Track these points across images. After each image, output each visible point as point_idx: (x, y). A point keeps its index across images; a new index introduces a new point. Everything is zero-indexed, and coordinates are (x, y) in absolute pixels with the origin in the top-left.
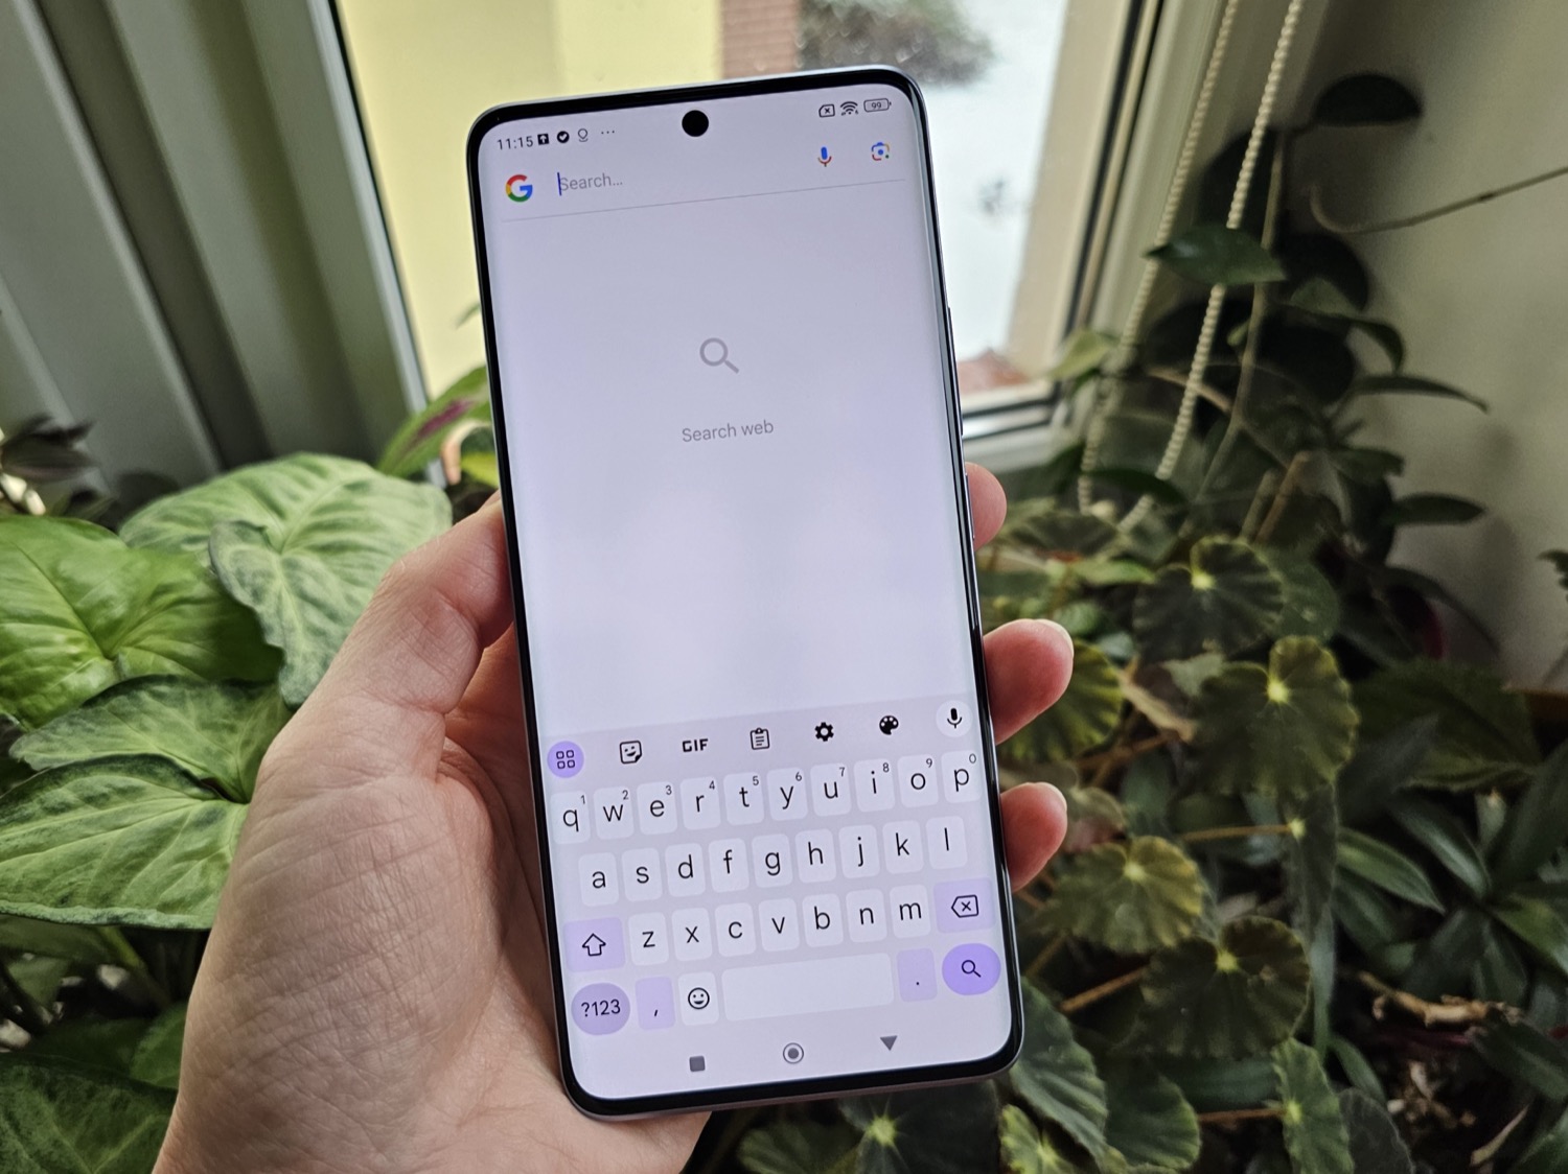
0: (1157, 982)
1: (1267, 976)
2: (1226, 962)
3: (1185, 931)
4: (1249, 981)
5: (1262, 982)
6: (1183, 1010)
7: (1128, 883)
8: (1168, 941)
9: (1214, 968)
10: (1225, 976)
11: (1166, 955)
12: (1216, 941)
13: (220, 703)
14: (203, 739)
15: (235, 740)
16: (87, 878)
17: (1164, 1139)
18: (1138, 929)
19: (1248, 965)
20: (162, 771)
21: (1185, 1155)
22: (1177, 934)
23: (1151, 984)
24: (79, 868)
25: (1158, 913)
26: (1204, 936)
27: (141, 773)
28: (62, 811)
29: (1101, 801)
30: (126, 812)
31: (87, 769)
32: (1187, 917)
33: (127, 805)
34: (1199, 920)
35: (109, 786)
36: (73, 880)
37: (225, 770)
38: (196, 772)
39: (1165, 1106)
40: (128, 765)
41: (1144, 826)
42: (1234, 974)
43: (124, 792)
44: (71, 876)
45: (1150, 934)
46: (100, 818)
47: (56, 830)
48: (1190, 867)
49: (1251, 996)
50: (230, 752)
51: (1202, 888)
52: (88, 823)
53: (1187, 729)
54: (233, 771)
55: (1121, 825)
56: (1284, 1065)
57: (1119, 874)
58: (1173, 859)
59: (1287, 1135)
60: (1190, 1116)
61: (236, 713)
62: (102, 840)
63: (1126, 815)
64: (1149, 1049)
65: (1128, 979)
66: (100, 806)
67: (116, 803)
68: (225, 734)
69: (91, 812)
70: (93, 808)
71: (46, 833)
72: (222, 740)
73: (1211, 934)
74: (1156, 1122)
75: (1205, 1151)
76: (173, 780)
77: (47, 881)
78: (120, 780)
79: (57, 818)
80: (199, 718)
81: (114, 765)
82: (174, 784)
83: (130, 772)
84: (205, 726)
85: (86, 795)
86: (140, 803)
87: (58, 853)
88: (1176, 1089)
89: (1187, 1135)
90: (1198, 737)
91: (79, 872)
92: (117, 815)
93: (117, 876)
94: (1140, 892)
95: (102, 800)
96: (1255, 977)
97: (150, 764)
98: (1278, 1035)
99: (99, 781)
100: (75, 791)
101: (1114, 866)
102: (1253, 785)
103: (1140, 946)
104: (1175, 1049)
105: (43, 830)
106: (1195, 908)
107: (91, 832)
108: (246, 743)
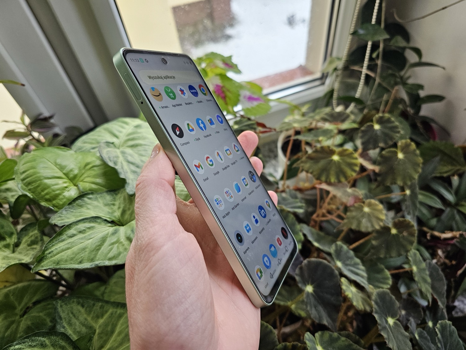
0: (375, 239)
1: (405, 234)
2: (394, 231)
3: (381, 224)
4: (400, 236)
5: (404, 236)
6: (383, 245)
7: (365, 213)
8: (377, 227)
9: (390, 233)
10: (393, 235)
11: (377, 232)
12: (390, 225)
13: (108, 198)
14: (107, 209)
15: (116, 208)
16: (85, 255)
17: (382, 280)
18: (369, 225)
19: (400, 232)
20: (99, 221)
21: (388, 284)
22: (380, 226)
23: (374, 240)
24: (83, 252)
25: (374, 220)
26: (387, 225)
27: (93, 222)
28: (73, 236)
29: (355, 191)
30: (91, 233)
31: (77, 223)
32: (381, 220)
33: (91, 232)
34: (385, 221)
35: (85, 227)
36: (82, 256)
37: (115, 217)
38: (108, 219)
39: (380, 271)
40: (89, 220)
41: (367, 197)
42: (396, 235)
43: (89, 228)
44: (81, 255)
45: (373, 226)
46: (85, 237)
47: (73, 242)
48: (381, 206)
49: (401, 240)
50: (115, 211)
51: (384, 212)
52: (82, 239)
53: (377, 169)
54: (117, 217)
55: (361, 197)
56: (411, 257)
57: (362, 210)
58: (376, 205)
59: (414, 275)
60: (388, 273)
61: (113, 200)
62: (87, 243)
63: (362, 194)
64: (375, 257)
65: (366, 238)
66: (84, 233)
67: (88, 232)
68: (112, 207)
69: (81, 236)
70: (82, 234)
71: (70, 244)
72: (112, 209)
73: (388, 224)
74: (379, 276)
75: (393, 282)
76: (103, 223)
77: (74, 257)
78: (88, 225)
79: (72, 239)
80: (103, 203)
81: (85, 221)
82: (103, 224)
83: (90, 222)
84: (106, 205)
85: (79, 231)
86: (95, 230)
87: (75, 249)
88: (382, 266)
89: (387, 278)
90: (380, 171)
91: (83, 253)
92: (89, 235)
93: (94, 253)
94: (369, 215)
95: (84, 232)
96: (402, 234)
97: (95, 219)
98: (409, 249)
99: (81, 226)
100: (75, 230)
101: (360, 209)
102: (396, 182)
103: (370, 230)
104: (382, 256)
105: (69, 243)
106: (383, 217)
107: (83, 241)
108: (119, 208)
